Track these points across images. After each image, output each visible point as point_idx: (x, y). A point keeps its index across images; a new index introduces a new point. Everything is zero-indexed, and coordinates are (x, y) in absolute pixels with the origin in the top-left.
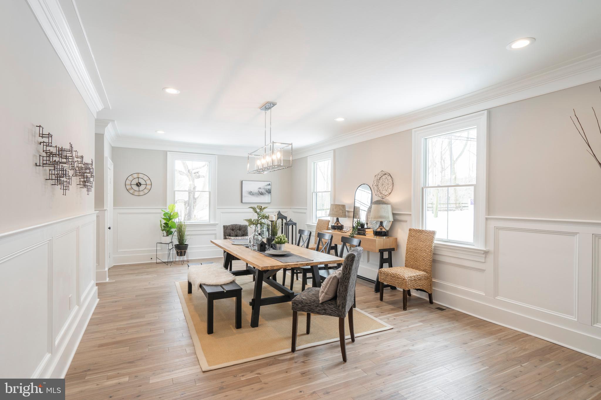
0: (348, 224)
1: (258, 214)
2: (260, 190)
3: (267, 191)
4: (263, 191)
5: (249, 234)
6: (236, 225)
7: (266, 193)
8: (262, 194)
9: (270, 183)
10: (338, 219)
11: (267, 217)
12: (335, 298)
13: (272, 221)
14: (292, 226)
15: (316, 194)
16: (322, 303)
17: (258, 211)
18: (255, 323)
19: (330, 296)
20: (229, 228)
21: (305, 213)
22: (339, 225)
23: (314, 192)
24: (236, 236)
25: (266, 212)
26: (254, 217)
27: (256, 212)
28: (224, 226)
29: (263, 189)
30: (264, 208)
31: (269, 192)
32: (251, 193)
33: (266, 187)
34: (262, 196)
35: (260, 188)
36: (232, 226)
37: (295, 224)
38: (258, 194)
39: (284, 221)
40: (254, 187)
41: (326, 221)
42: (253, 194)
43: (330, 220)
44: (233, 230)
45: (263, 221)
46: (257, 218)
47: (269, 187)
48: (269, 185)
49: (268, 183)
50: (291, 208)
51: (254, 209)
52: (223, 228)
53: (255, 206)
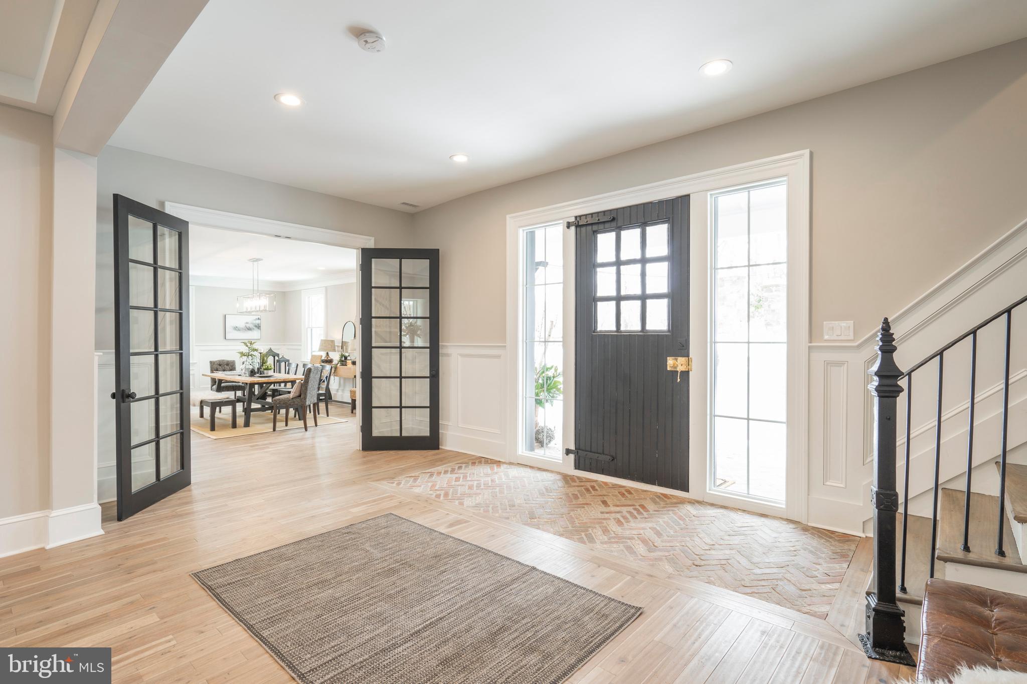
0: (335, 357)
1: (249, 348)
2: (248, 325)
3: (256, 326)
4: (250, 327)
5: (237, 369)
6: (223, 360)
7: (255, 328)
8: (249, 329)
9: (260, 317)
10: (327, 353)
11: (256, 350)
12: (300, 396)
13: (261, 353)
14: (285, 363)
15: (311, 330)
16: (292, 399)
17: (249, 345)
18: (247, 424)
19: (297, 394)
20: (216, 363)
21: (300, 350)
22: (329, 358)
23: (309, 328)
24: (224, 371)
25: (255, 346)
26: (245, 350)
27: (247, 346)
28: (211, 362)
29: (252, 323)
30: (254, 343)
31: (258, 327)
32: (236, 328)
33: (254, 322)
34: (250, 332)
35: (247, 323)
36: (219, 361)
37: (288, 361)
38: (245, 330)
39: (277, 358)
40: (241, 322)
41: (319, 356)
42: (239, 330)
43: (322, 354)
44: (220, 365)
45: (252, 353)
46: (248, 351)
47: (258, 322)
48: (259, 319)
49: (257, 317)
50: (284, 345)
51: (245, 344)
52: (209, 363)
53: (246, 341)
